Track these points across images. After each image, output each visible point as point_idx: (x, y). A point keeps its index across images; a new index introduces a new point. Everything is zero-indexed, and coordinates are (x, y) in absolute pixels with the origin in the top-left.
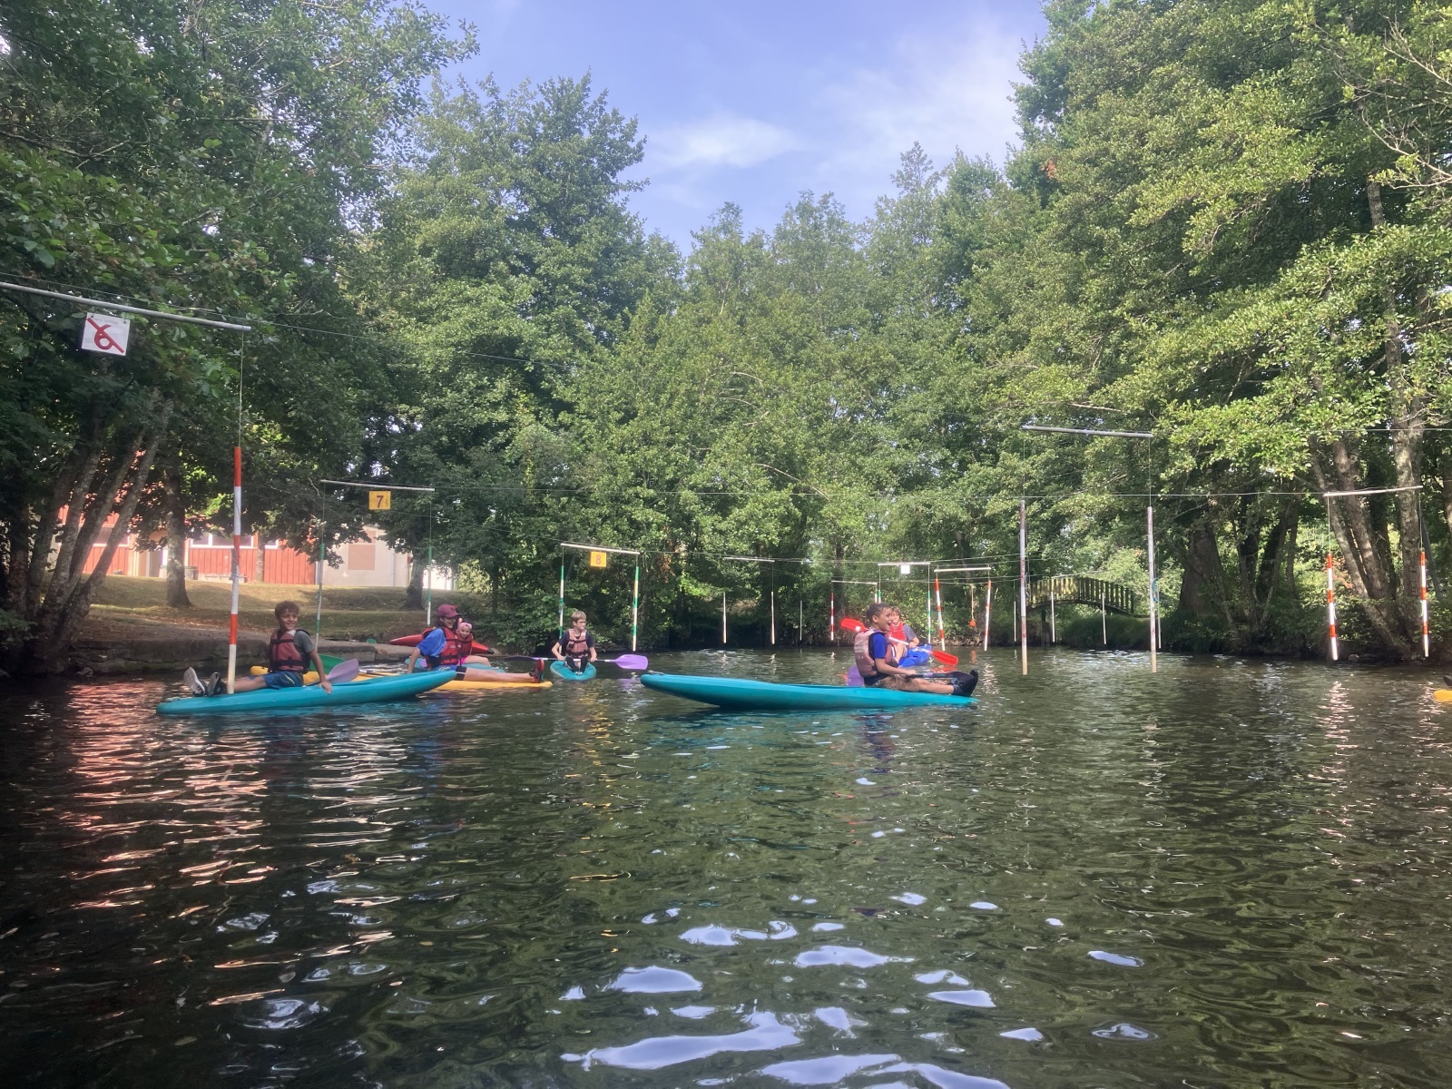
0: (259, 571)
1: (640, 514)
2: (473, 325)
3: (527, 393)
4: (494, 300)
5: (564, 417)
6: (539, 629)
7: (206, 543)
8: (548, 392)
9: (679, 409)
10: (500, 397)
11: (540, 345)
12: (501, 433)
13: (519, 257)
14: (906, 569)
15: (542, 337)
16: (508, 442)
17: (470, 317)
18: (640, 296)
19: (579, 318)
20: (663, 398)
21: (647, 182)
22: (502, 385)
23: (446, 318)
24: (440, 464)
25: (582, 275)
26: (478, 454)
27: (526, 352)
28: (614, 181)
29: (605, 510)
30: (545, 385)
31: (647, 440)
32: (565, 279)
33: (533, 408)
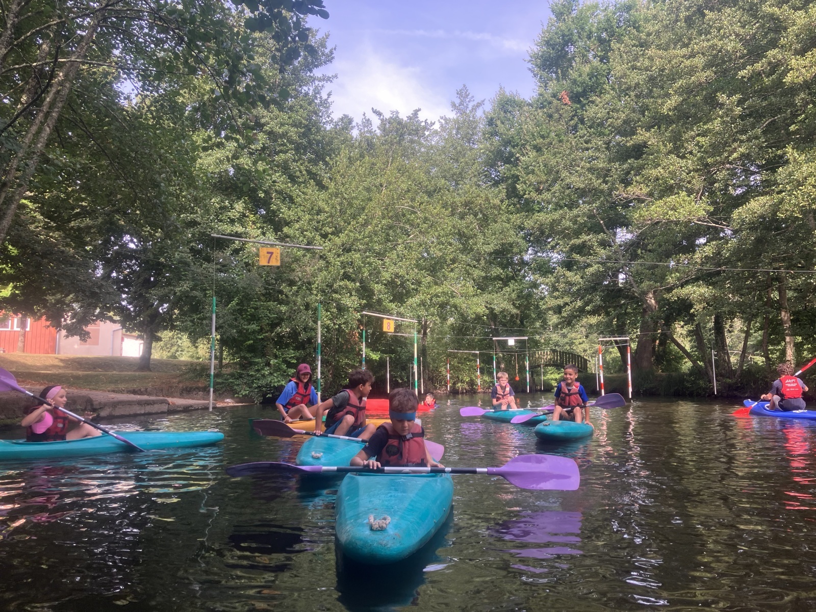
0: (20, 344)
3: (255, 215)
5: (287, 230)
6: (267, 384)
8: (275, 213)
10: (236, 216)
14: (511, 342)
16: (242, 248)
21: (336, 76)
22: (238, 207)
25: (297, 133)
28: (312, 75)
32: (284, 135)
33: (259, 225)
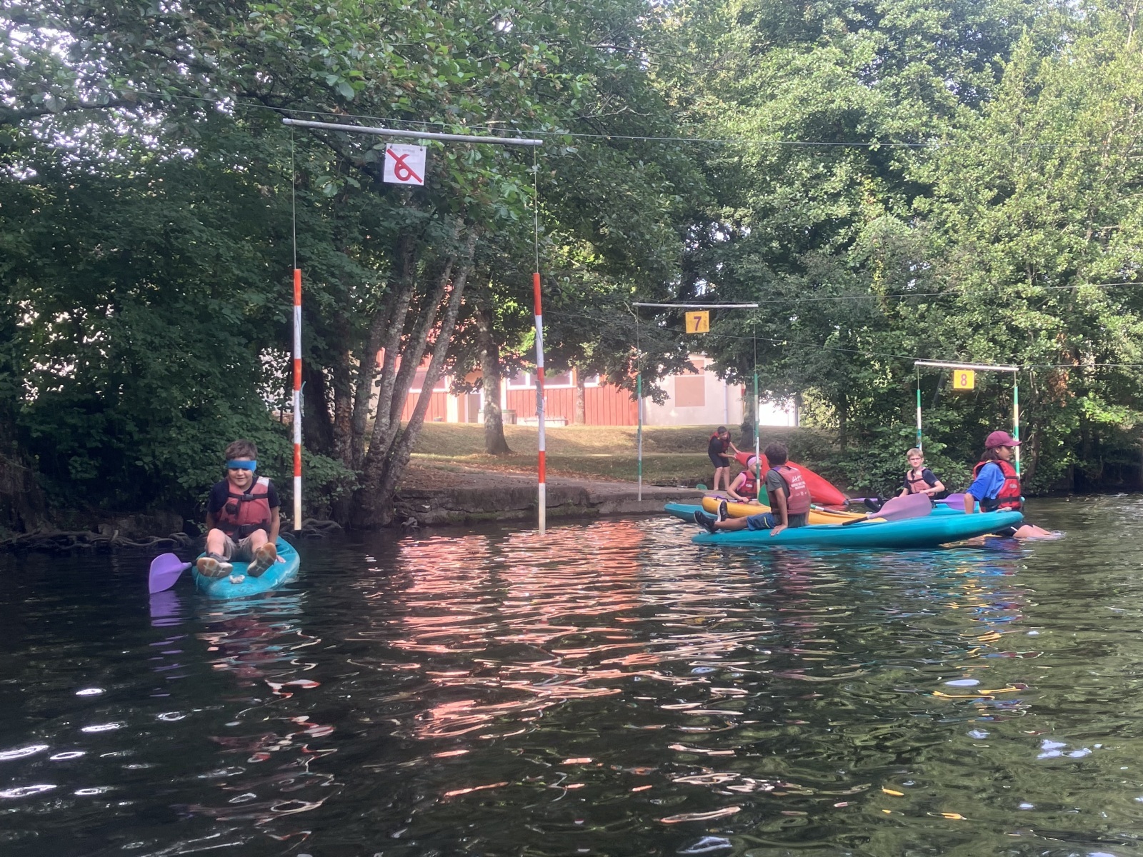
0: (579, 412)
1: (1024, 318)
2: (804, 101)
3: (873, 179)
4: (828, 67)
5: (920, 203)
7: (523, 382)
8: (899, 174)
9: (1071, 177)
10: (839, 186)
11: (886, 116)
12: (842, 231)
13: (858, 9)
15: (890, 105)
16: (852, 240)
17: (800, 92)
18: (1016, 36)
19: (937, 75)
20: (1050, 166)
22: (842, 171)
23: (773, 97)
24: (771, 275)
25: (939, 20)
26: (815, 259)
27: (870, 126)
29: (977, 317)
30: (894, 165)
31: (1030, 222)
32: (916, 28)
33: (880, 196)
